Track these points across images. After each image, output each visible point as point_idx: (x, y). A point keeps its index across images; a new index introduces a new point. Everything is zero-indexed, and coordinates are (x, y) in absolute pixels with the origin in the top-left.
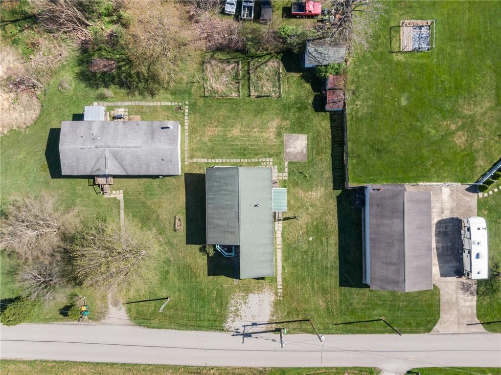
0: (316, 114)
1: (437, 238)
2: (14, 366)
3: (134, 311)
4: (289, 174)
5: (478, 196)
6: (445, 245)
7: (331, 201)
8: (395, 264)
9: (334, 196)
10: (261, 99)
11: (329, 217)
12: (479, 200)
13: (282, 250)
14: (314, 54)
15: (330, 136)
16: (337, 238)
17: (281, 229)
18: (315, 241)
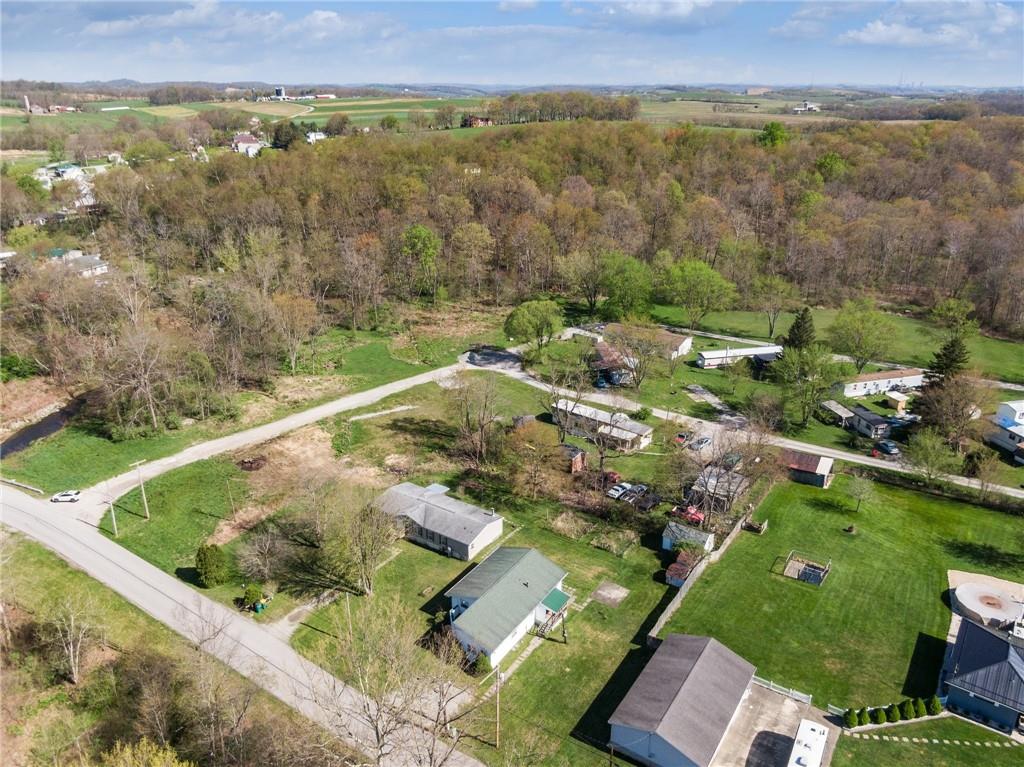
0: (653, 582)
1: (754, 749)
2: (135, 615)
3: (304, 633)
4: (586, 609)
5: (843, 732)
6: (763, 763)
7: (620, 650)
8: (660, 701)
9: (628, 649)
10: (599, 551)
11: (608, 663)
12: (842, 736)
13: (523, 664)
14: (674, 528)
15: (658, 602)
16: (603, 685)
17: (537, 645)
18: (571, 674)
